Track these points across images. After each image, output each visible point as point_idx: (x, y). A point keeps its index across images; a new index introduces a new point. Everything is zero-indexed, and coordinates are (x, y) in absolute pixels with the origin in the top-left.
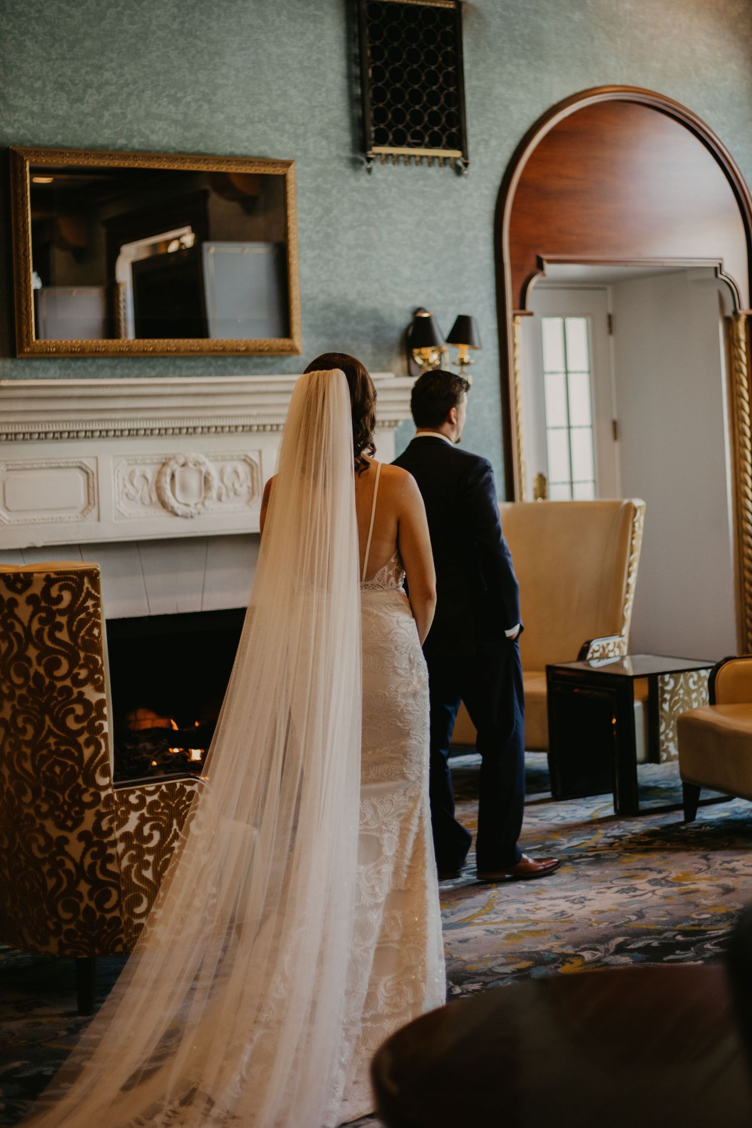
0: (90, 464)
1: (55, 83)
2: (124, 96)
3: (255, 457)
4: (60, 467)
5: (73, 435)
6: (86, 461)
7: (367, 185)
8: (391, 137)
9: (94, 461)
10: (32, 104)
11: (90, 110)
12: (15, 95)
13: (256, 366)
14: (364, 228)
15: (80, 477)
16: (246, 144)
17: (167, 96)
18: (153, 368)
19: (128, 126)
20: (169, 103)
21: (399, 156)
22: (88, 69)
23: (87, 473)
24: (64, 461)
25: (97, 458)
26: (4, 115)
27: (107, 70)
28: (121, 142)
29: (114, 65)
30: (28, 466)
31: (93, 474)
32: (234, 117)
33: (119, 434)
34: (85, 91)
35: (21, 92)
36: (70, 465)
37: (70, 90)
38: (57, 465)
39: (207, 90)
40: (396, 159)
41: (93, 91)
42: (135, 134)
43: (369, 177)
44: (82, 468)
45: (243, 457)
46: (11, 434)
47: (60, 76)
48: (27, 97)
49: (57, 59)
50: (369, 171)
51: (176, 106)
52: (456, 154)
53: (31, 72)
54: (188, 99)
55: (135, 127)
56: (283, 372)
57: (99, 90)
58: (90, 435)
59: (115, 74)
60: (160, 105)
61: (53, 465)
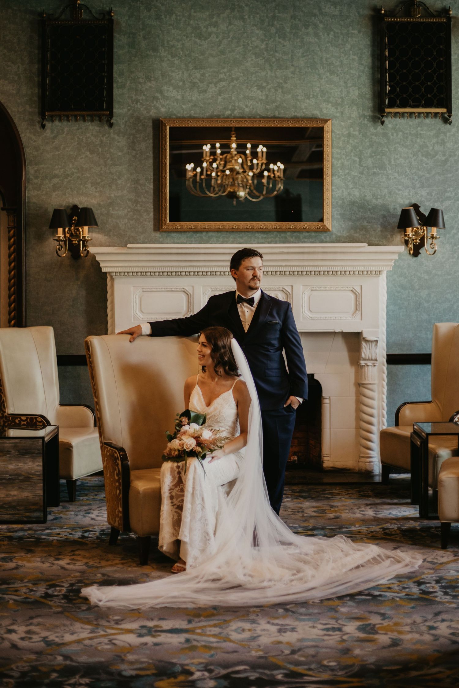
0: (189, 290)
1: (191, 82)
2: (231, 87)
3: (289, 289)
4: (172, 291)
5: (178, 274)
6: (187, 288)
7: (381, 131)
8: (398, 102)
9: (191, 288)
10: (177, 95)
11: (210, 96)
12: (168, 91)
13: (305, 237)
14: (378, 157)
15: (184, 297)
16: (304, 110)
17: (257, 86)
18: (242, 238)
19: (232, 104)
20: (258, 90)
21: (403, 113)
22: (210, 74)
23: (188, 295)
24: (175, 287)
25: (193, 286)
26: (161, 101)
27: (221, 74)
28: (228, 113)
29: (225, 70)
30: (154, 290)
31: (191, 295)
32: (297, 96)
33: (205, 274)
34: (208, 86)
35: (171, 89)
36: (178, 290)
37: (199, 86)
38: (170, 290)
39: (281, 81)
40: (402, 115)
41: (213, 85)
42: (236, 108)
43: (383, 127)
44: (184, 292)
45: (281, 289)
46: (144, 272)
47: (194, 78)
48: (174, 91)
49: (192, 69)
50: (383, 123)
51: (262, 91)
52: (444, 110)
53: (177, 77)
54: (269, 87)
55: (237, 105)
56: (322, 242)
57: (216, 84)
58: (188, 274)
59: (225, 75)
60: (252, 91)
61: (168, 290)
